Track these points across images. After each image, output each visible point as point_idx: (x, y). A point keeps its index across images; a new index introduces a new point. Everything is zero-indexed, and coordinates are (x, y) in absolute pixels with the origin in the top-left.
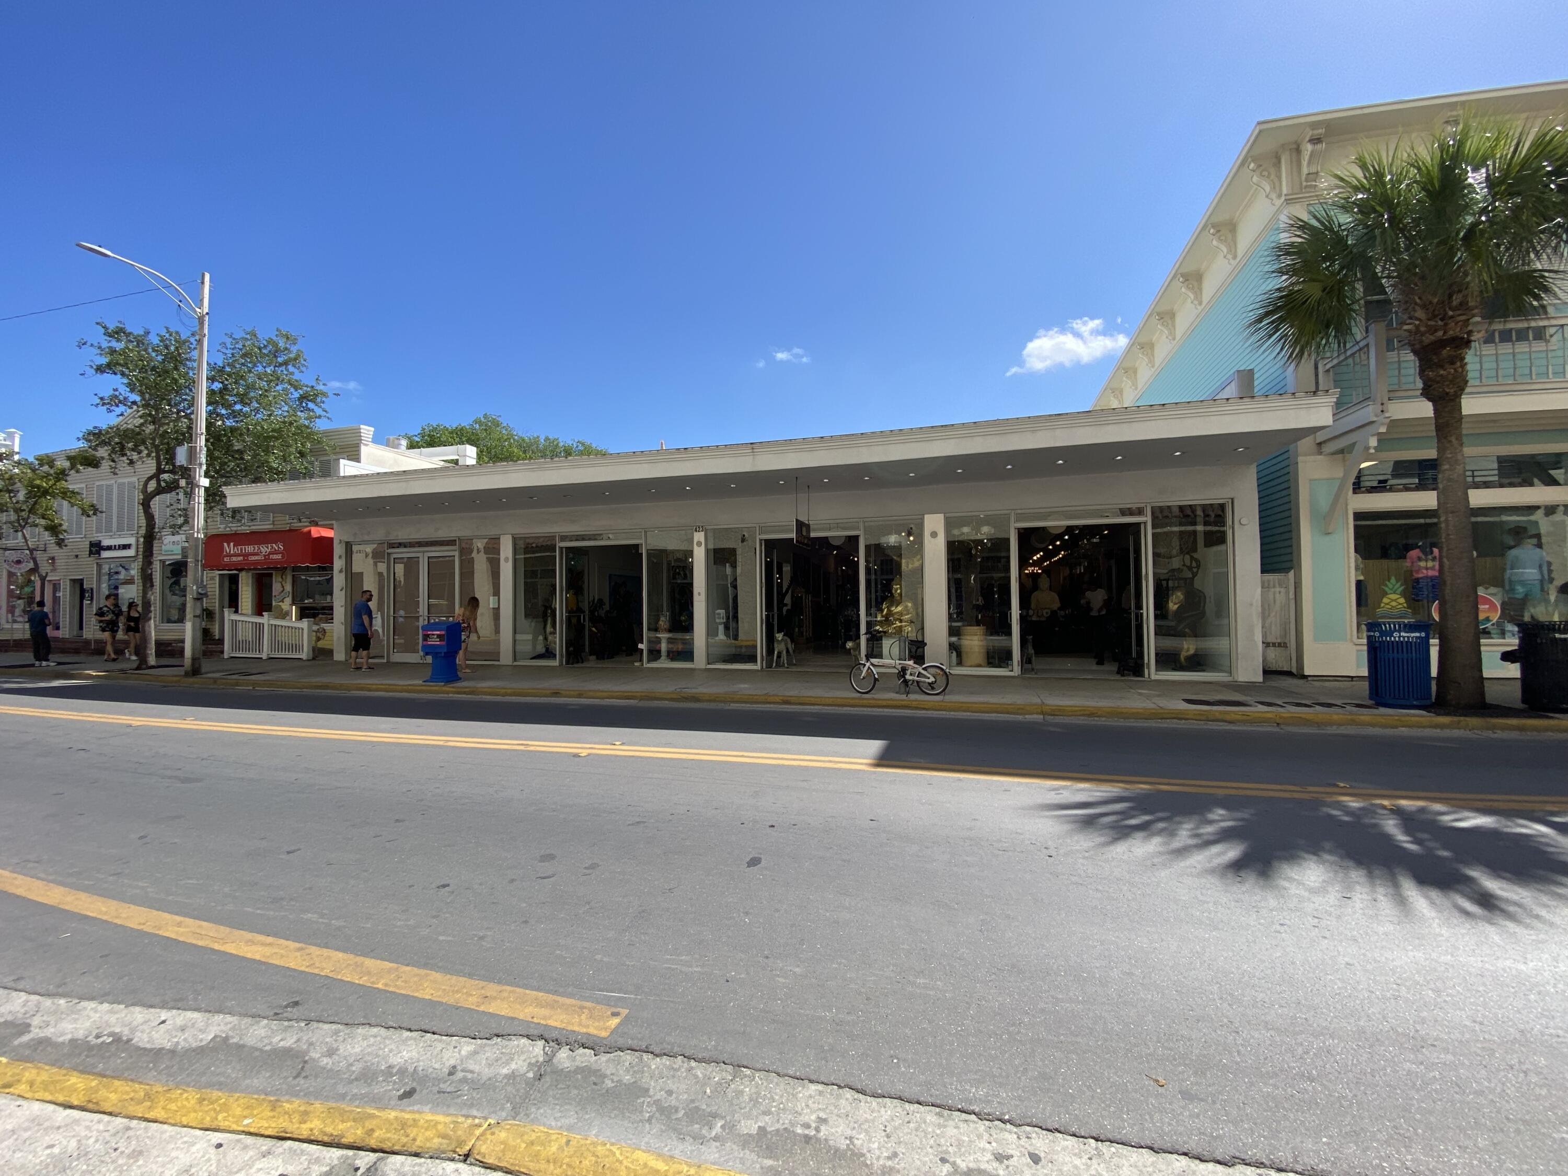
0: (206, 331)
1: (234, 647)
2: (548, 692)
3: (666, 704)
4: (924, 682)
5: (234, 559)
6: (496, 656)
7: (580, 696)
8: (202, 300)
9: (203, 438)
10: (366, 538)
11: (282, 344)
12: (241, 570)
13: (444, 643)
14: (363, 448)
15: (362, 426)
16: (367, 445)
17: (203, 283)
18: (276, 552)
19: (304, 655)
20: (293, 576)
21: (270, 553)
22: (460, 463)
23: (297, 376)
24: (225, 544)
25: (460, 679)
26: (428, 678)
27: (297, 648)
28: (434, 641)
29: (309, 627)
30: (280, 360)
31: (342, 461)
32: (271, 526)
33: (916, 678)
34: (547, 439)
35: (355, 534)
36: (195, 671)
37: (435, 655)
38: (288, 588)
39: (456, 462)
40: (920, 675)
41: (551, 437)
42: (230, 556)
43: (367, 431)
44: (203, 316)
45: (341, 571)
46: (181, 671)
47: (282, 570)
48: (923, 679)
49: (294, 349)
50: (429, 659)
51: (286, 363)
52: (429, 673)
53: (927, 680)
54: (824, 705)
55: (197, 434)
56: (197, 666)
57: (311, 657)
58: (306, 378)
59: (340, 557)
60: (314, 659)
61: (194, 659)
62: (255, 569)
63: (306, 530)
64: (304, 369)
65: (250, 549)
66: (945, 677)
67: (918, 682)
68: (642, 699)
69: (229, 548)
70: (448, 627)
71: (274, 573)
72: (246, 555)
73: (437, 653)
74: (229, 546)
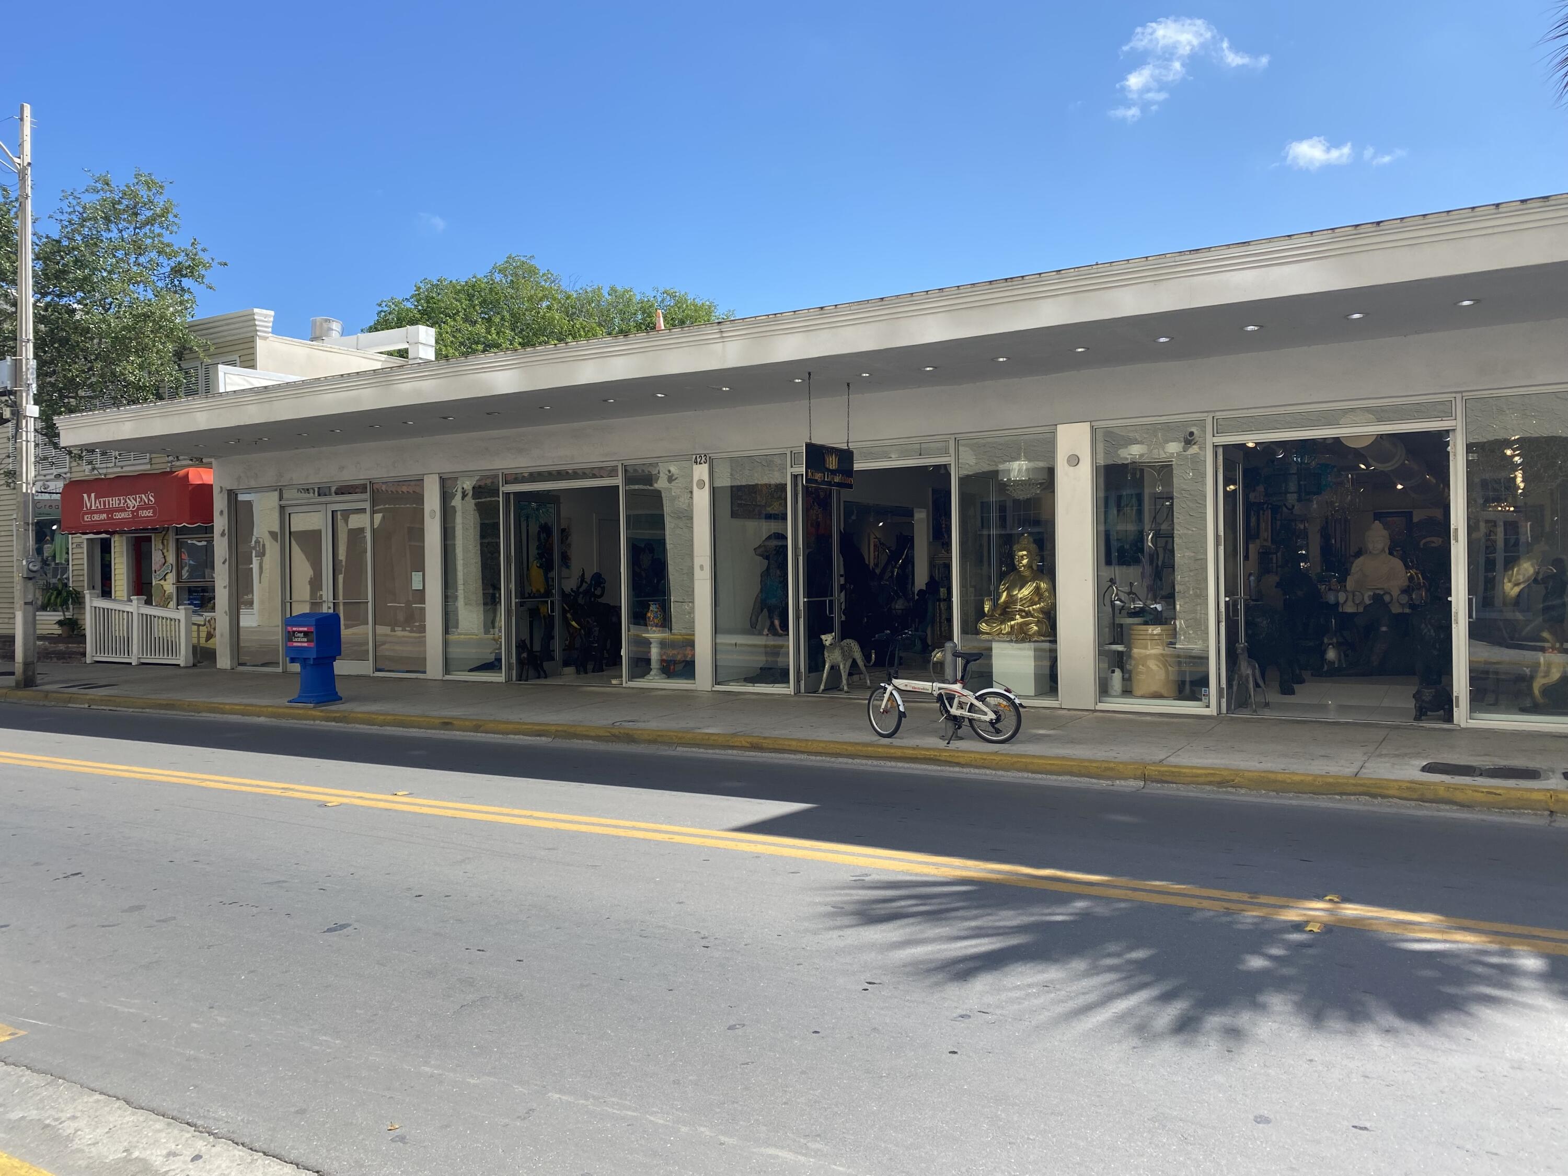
0: (29, 191)
1: (101, 646)
2: (437, 721)
3: (589, 745)
4: (980, 720)
5: (96, 517)
6: (419, 664)
7: (477, 729)
8: (21, 145)
9: (31, 346)
10: (253, 484)
11: (143, 192)
12: (112, 533)
13: (312, 645)
14: (260, 344)
15: (256, 310)
16: (265, 338)
17: (22, 119)
18: (145, 507)
19: (182, 658)
20: (177, 540)
21: (138, 509)
22: (411, 355)
23: (167, 238)
24: (85, 495)
25: (341, 699)
26: (295, 696)
27: (171, 647)
28: (301, 642)
29: (187, 618)
30: (141, 218)
31: (221, 367)
32: (148, 467)
33: (966, 713)
34: (613, 291)
35: (239, 479)
36: (28, 682)
37: (304, 662)
38: (171, 559)
39: (403, 354)
40: (972, 708)
41: (619, 288)
42: (93, 512)
43: (264, 317)
44: (25, 168)
45: (223, 534)
46: (10, 681)
47: (163, 531)
48: (976, 716)
49: (160, 202)
50: (296, 667)
51: (149, 222)
52: (295, 689)
53: (983, 717)
54: (810, 753)
55: (22, 341)
56: (30, 673)
57: (191, 664)
58: (179, 240)
59: (221, 513)
60: (194, 665)
61: (27, 664)
62: (130, 532)
63: (182, 473)
64: (175, 229)
65: (114, 502)
66: (1013, 713)
67: (971, 720)
68: (557, 735)
69: (90, 501)
70: (318, 621)
71: (153, 536)
72: (110, 512)
73: (305, 659)
74: (89, 497)
